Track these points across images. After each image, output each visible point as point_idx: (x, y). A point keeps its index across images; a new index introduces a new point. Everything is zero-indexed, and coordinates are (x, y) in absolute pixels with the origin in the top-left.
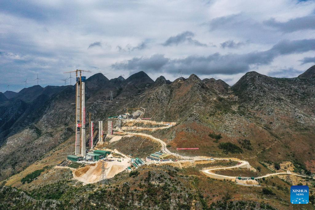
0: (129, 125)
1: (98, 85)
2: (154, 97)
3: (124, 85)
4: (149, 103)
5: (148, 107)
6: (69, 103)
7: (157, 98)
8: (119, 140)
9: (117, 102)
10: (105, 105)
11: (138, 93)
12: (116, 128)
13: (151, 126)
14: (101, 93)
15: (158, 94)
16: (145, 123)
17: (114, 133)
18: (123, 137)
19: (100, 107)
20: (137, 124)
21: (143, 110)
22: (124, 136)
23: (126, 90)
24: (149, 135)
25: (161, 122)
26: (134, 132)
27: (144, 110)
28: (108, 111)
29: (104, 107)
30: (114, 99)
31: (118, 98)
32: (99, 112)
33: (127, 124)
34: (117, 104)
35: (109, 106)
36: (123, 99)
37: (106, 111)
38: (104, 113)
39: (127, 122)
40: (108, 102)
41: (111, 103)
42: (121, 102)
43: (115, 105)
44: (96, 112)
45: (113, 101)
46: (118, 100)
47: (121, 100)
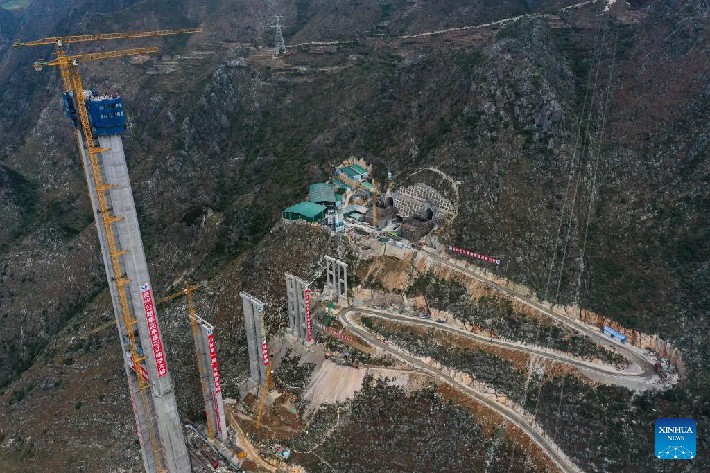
0: (391, 281)
2: (496, 114)
4: (474, 145)
5: (475, 174)
7: (515, 119)
8: (352, 397)
9: (303, 69)
10: (257, 82)
11: (382, 19)
12: (326, 289)
13: (512, 321)
15: (518, 96)
16: (474, 291)
18: (371, 378)
19: (241, 96)
20: (429, 287)
21: (448, 187)
22: (375, 373)
26: (423, 353)
27: (455, 189)
28: (274, 118)
29: (255, 95)
30: (288, 49)
31: (304, 46)
32: (236, 119)
33: (376, 269)
34: (305, 79)
35: (274, 87)
36: (326, 52)
37: (266, 114)
38: (257, 125)
39: (373, 257)
40: (269, 68)
41: (280, 70)
42: (317, 66)
43: (295, 86)
44: (225, 120)
45: (286, 56)
46: (306, 58)
47: (319, 59)
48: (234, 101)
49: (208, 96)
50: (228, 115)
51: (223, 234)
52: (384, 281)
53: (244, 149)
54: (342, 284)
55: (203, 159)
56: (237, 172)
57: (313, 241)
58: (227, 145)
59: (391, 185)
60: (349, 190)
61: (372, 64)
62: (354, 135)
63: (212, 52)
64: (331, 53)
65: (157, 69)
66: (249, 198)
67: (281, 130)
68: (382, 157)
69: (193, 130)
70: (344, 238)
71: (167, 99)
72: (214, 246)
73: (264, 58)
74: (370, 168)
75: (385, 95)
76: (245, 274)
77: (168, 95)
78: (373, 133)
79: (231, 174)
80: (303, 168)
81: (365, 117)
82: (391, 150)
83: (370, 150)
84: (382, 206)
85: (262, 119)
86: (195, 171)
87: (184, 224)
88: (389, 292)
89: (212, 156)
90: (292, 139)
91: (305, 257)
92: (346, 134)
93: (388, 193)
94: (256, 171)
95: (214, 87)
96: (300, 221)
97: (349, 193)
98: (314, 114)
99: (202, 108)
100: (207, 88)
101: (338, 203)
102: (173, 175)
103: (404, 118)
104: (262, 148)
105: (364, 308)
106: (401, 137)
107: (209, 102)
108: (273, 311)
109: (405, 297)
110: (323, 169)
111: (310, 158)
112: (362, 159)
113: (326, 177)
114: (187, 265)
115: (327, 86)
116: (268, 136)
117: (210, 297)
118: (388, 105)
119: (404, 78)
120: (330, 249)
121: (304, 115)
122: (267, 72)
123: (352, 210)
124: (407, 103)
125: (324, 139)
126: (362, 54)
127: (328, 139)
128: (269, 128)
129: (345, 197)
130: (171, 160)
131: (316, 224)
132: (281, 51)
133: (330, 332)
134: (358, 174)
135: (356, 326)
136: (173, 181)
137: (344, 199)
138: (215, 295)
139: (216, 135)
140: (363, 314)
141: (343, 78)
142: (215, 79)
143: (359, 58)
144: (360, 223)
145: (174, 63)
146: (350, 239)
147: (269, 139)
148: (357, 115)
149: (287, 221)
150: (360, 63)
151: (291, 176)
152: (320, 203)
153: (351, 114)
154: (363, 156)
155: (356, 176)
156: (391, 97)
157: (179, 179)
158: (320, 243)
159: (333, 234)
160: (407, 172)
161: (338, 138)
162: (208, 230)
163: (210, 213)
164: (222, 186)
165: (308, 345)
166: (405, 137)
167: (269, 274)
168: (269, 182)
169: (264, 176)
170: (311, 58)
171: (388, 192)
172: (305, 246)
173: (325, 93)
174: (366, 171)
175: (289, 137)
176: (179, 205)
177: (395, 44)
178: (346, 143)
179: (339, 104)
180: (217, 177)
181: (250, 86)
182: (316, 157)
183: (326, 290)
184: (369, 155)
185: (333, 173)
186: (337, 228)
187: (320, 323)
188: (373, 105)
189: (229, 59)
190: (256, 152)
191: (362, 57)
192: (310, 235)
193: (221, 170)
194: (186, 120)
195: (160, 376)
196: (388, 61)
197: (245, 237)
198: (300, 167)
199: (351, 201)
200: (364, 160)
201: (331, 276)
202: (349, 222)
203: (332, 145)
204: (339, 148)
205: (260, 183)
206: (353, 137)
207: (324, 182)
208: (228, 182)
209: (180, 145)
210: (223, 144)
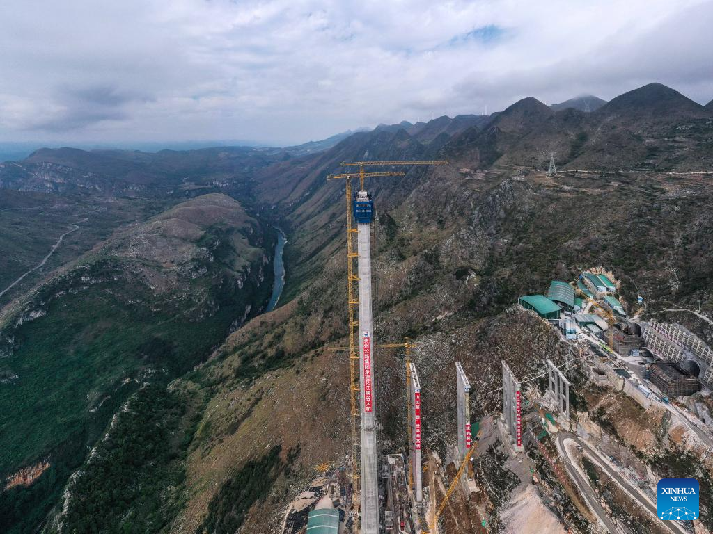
1: (524, 124)
3: (594, 126)
6: (458, 170)
9: (567, 188)
10: (530, 192)
11: (648, 157)
12: (547, 394)
14: (526, 148)
19: (517, 200)
23: (599, 148)
28: (538, 218)
29: (526, 200)
30: (559, 173)
31: (571, 172)
32: (510, 214)
33: (609, 405)
34: (568, 195)
35: (542, 197)
36: (588, 178)
37: (532, 215)
38: (524, 221)
39: (607, 387)
40: (540, 184)
41: (549, 186)
42: (580, 187)
43: (558, 199)
44: (502, 213)
45: (556, 177)
46: (571, 181)
47: (582, 182)
48: (511, 202)
49: (494, 197)
50: (505, 210)
51: (477, 295)
52: (619, 426)
53: (512, 235)
54: (564, 402)
55: (482, 235)
56: (504, 250)
57: (541, 336)
58: (500, 230)
59: (640, 310)
60: (591, 298)
61: (632, 192)
62: (604, 248)
63: (505, 170)
64: (593, 179)
65: (471, 177)
66: (506, 272)
67: (541, 228)
68: (633, 277)
69: (480, 215)
70: (575, 349)
71: (472, 194)
72: (469, 301)
73: (539, 177)
74: (618, 283)
75: (642, 220)
76: (479, 338)
77: (474, 191)
78: (626, 251)
79: (500, 250)
80: (552, 263)
81: (618, 235)
82: (645, 273)
83: (621, 266)
84: (627, 332)
85: (529, 217)
86: (476, 241)
87: (455, 276)
88: (624, 445)
89: (490, 234)
90: (549, 237)
91: (531, 349)
92: (596, 246)
93: (636, 319)
94: (517, 253)
95: (499, 192)
96: (532, 313)
97: (592, 301)
98: (571, 222)
99: (488, 204)
100: (494, 192)
101: (576, 308)
102: (462, 240)
103: (664, 245)
104: (525, 238)
105: (590, 445)
106: (658, 263)
107: (494, 200)
108: (494, 388)
109: (649, 468)
110: (570, 269)
111: (560, 256)
112: (611, 272)
113: (571, 277)
114: (448, 308)
115: (586, 203)
116: (531, 230)
117: (452, 344)
118: (644, 230)
119: (665, 209)
120: (557, 353)
121: (562, 221)
122: (538, 187)
123: (589, 321)
124: (668, 232)
125: (574, 245)
126: (623, 182)
127: (578, 245)
128: (532, 225)
129: (587, 303)
130: (463, 231)
131: (546, 322)
132: (553, 174)
133: (542, 450)
134: (603, 286)
135: (574, 464)
136: (461, 245)
137: (584, 305)
138: (455, 343)
139: (494, 222)
140: (586, 454)
141: (601, 199)
142: (501, 187)
143: (619, 185)
144: (597, 338)
145: (482, 174)
146: (581, 352)
147: (531, 233)
148: (610, 232)
149: (522, 308)
150: (620, 189)
151: (541, 266)
152: (556, 302)
153: (604, 230)
154: (611, 269)
155: (601, 288)
156: (649, 223)
157: (465, 244)
158: (548, 342)
159: (562, 339)
160: (662, 304)
161: (588, 246)
162: (468, 287)
163: (473, 275)
164: (492, 256)
165: (517, 450)
166: (663, 265)
167: (498, 349)
168: (524, 264)
169: (522, 258)
170: (576, 181)
171: (636, 317)
172: (534, 338)
173: (583, 208)
174: (613, 284)
175: (547, 235)
176: (460, 261)
177: (660, 178)
178: (596, 253)
179: (593, 218)
180: (490, 249)
181: (524, 194)
182: (565, 257)
183: (547, 396)
184: (619, 272)
185: (579, 276)
186: (567, 335)
187: (533, 431)
188: (628, 226)
189: (514, 176)
190: (520, 239)
191: (623, 185)
192: (540, 330)
193: (493, 245)
194: (478, 208)
195: (366, 411)
196: (650, 191)
197: (493, 303)
198: (549, 261)
199: (592, 309)
200: (613, 273)
201: (553, 385)
202: (585, 333)
203: (581, 252)
204: (588, 256)
205: (517, 263)
206: (604, 250)
207: (568, 281)
208: (497, 255)
209: (470, 223)
210: (498, 228)
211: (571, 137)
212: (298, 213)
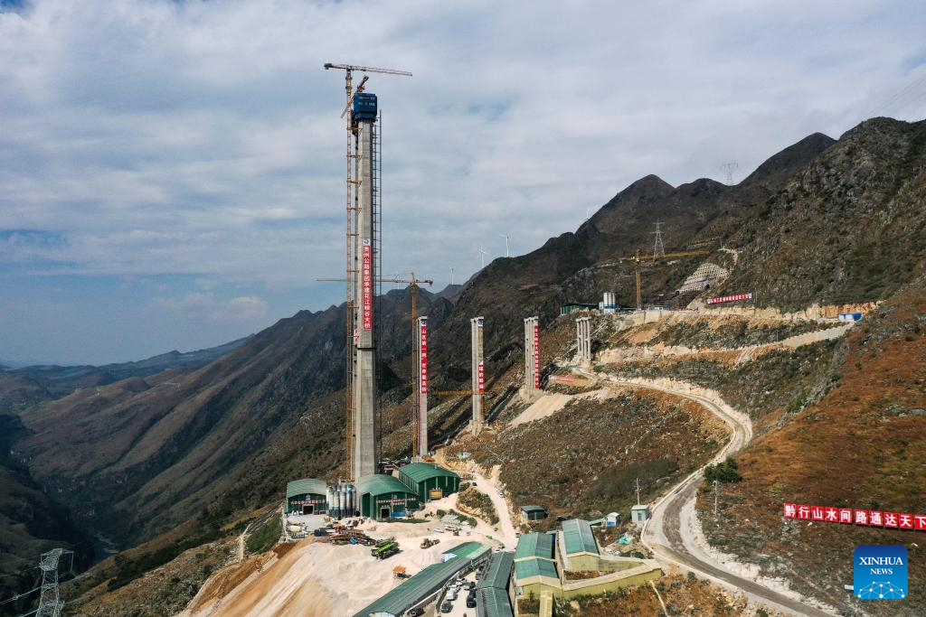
2: (800, 188)
4: (766, 219)
5: (759, 240)
7: (819, 188)
8: (550, 414)
13: (741, 333)
16: (715, 325)
17: (552, 378)
18: (575, 400)
20: (674, 335)
21: (729, 257)
22: (580, 396)
24: (707, 387)
25: (810, 310)
26: (637, 376)
27: (736, 257)
39: (631, 328)
52: (631, 339)
65: (539, 291)
88: (632, 346)
96: (574, 311)
131: (586, 310)
159: (599, 315)
211: (700, 219)
212: (151, 492)
